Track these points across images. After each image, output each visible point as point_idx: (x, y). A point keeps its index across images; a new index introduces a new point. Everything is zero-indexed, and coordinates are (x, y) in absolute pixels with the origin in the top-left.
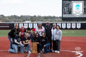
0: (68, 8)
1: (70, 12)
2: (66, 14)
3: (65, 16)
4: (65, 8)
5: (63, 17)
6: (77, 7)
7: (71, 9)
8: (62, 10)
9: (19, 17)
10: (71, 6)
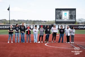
0: (59, 15)
1: (61, 18)
2: (58, 19)
3: (57, 20)
4: (58, 15)
5: (56, 21)
6: (65, 15)
7: (61, 16)
8: (56, 16)
9: (17, 21)
10: (61, 14)
